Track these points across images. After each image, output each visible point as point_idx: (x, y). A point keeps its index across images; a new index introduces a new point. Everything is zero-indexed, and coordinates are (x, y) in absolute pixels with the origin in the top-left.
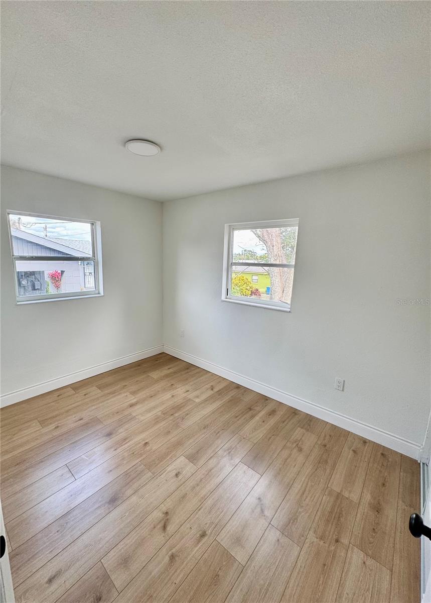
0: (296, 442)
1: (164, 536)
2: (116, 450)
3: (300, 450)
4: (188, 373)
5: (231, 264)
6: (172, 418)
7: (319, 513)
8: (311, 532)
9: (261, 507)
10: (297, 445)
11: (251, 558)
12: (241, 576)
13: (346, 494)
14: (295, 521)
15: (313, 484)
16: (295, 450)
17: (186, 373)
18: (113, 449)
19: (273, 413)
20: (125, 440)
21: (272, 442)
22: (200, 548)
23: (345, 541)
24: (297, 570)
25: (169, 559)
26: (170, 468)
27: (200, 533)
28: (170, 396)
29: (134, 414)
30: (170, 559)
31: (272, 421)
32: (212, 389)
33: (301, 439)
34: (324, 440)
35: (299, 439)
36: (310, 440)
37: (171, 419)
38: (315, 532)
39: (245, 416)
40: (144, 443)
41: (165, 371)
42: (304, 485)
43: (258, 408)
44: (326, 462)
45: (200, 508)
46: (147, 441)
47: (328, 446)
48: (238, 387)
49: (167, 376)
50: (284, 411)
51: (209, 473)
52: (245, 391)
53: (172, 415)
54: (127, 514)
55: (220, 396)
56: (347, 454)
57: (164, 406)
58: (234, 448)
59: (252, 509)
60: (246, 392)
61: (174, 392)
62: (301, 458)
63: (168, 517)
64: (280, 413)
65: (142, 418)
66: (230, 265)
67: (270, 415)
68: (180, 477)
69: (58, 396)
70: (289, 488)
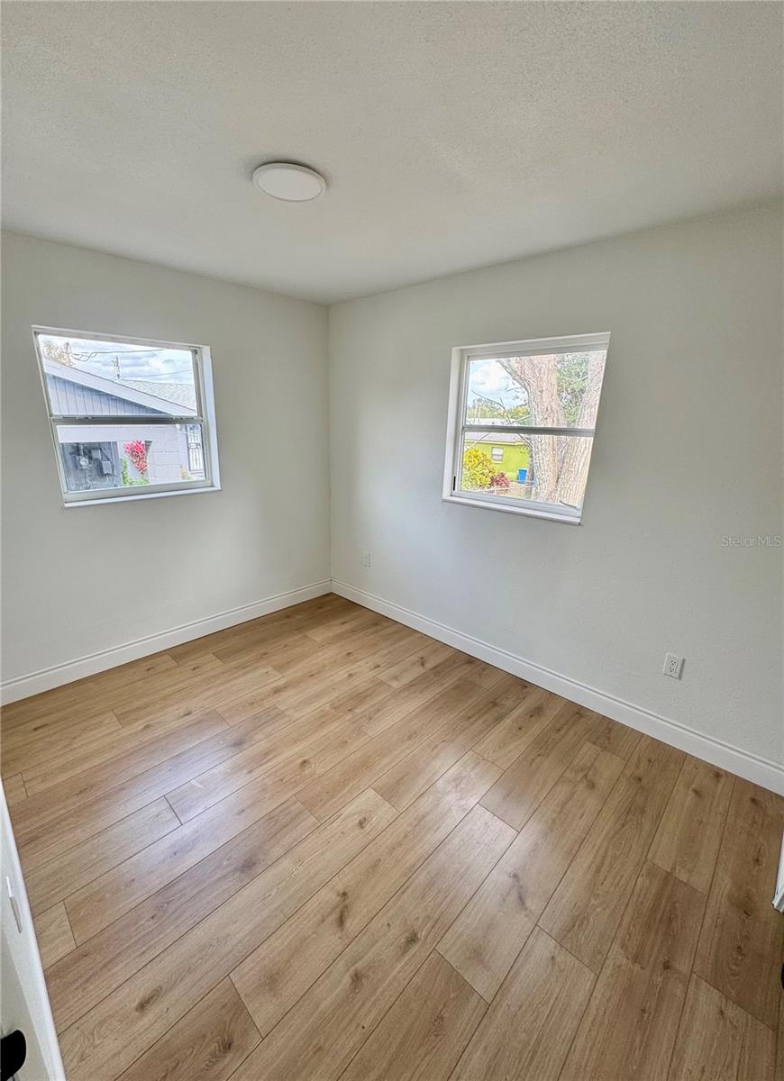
0: (582, 770)
1: (340, 938)
2: (250, 772)
3: (592, 786)
4: (377, 632)
5: (463, 428)
6: (349, 716)
7: (630, 910)
8: (616, 947)
9: (519, 893)
10: (586, 776)
11: (502, 988)
12: (484, 1022)
13: (683, 877)
14: (585, 922)
15: (618, 853)
16: (582, 786)
17: (372, 634)
18: (245, 771)
19: (537, 712)
20: (266, 754)
21: (537, 769)
22: (406, 964)
23: (682, 966)
24: (590, 1019)
25: (350, 981)
26: (350, 809)
27: (407, 934)
28: (346, 676)
29: (282, 708)
30: (353, 981)
31: (536, 728)
32: (423, 665)
33: (592, 764)
34: (637, 767)
35: (589, 765)
36: (609, 768)
37: (348, 718)
38: (623, 946)
39: (486, 717)
40: (300, 761)
41: (336, 628)
42: (602, 852)
43: (509, 703)
44: (643, 811)
45: (405, 887)
46: (306, 758)
47: (644, 781)
48: (471, 660)
49: (339, 637)
50: (558, 709)
51: (419, 822)
52: (484, 669)
53: (350, 710)
54: (273, 893)
55: (436, 679)
56: (682, 798)
57: (336, 694)
58: (464, 778)
59: (502, 895)
60: (485, 672)
61: (353, 668)
62: (592, 803)
63: (347, 902)
64: (551, 714)
65: (297, 715)
66: (461, 429)
67: (532, 716)
68: (368, 828)
69: (148, 670)
70: (570, 859)
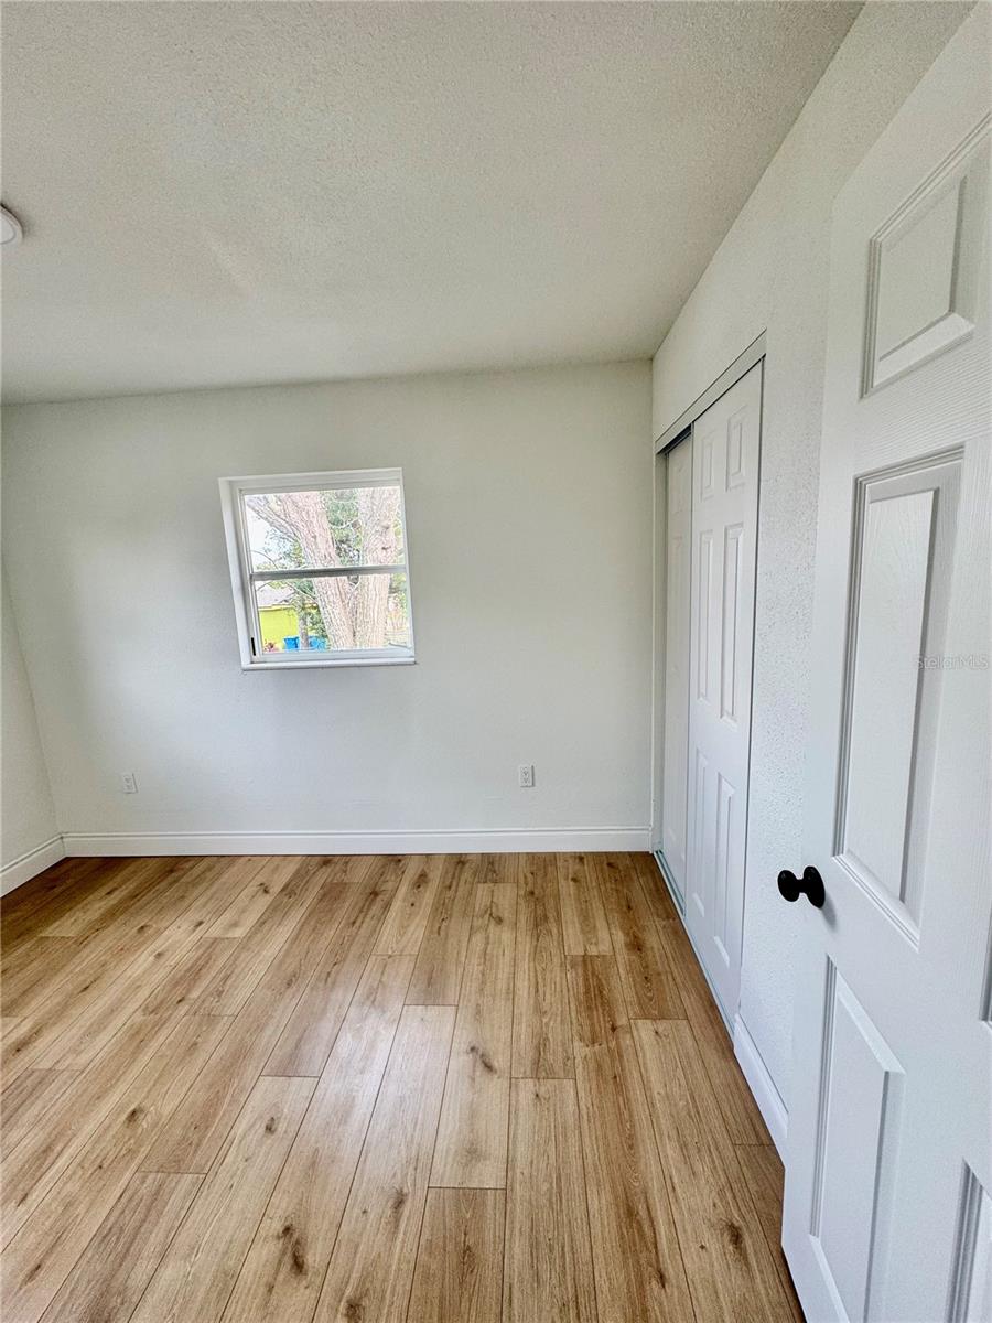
0: (486, 912)
1: (307, 1287)
3: (500, 921)
4: (176, 882)
5: (251, 576)
6: (184, 1008)
7: (572, 1005)
8: (577, 1043)
9: (483, 1062)
10: (491, 915)
11: (509, 1164)
12: (508, 1209)
13: (593, 951)
14: (547, 1043)
15: (544, 965)
16: (492, 926)
17: (171, 885)
20: (47, 1150)
21: (447, 934)
22: (406, 1232)
23: (622, 1021)
24: (586, 1117)
26: (244, 1122)
27: (390, 1203)
28: (151, 958)
29: (46, 1064)
30: (350, 1317)
31: (429, 895)
32: (266, 891)
33: (492, 901)
34: (527, 884)
35: (489, 903)
36: (506, 897)
37: (182, 1013)
38: (581, 1039)
39: (371, 912)
40: (124, 1117)
41: (97, 905)
42: (532, 974)
43: (390, 886)
44: (546, 918)
46: (132, 1108)
47: (536, 893)
48: (327, 860)
49: (111, 915)
50: (441, 867)
52: (347, 863)
53: (180, 1001)
55: (292, 900)
56: (567, 889)
57: (143, 994)
58: (377, 988)
59: (470, 1074)
60: (350, 865)
61: (158, 944)
62: (507, 936)
63: (296, 1236)
64: (436, 876)
65: (83, 1059)
66: (248, 579)
67: (419, 886)
68: (281, 1128)
